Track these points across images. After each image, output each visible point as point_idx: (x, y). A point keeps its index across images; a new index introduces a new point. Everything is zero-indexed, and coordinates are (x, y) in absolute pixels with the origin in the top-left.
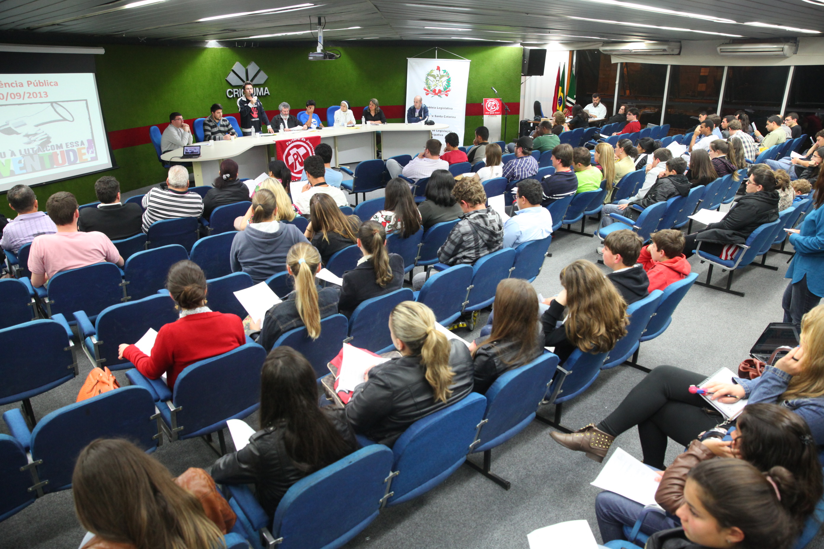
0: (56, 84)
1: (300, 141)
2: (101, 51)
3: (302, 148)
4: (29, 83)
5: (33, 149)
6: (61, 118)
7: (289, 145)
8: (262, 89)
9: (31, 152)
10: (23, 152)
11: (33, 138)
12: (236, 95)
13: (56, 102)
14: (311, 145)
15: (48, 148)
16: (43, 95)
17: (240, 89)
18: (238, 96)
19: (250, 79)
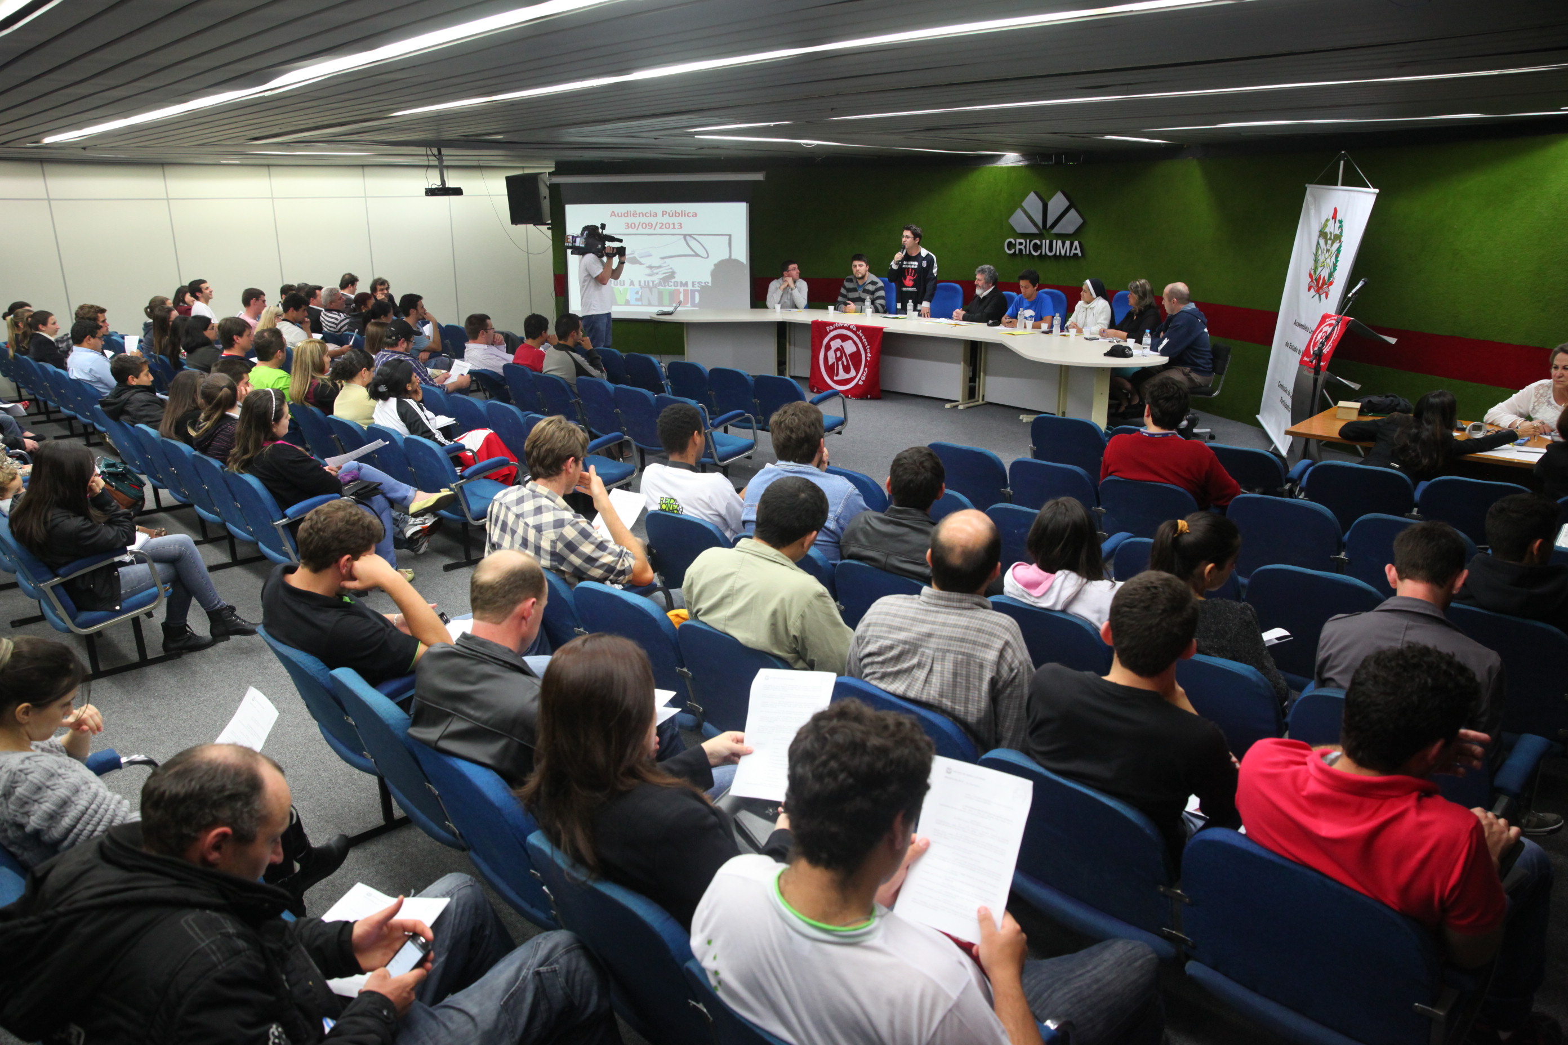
0: (695, 215)
1: (848, 328)
2: (759, 177)
3: (850, 342)
4: (664, 213)
5: (653, 282)
6: (693, 253)
7: (831, 331)
8: (1068, 243)
9: (651, 284)
10: (642, 284)
11: (656, 271)
12: (1020, 250)
13: (690, 235)
14: (864, 340)
15: (670, 284)
16: (676, 226)
17: (1028, 241)
18: (1024, 253)
19: (1049, 223)
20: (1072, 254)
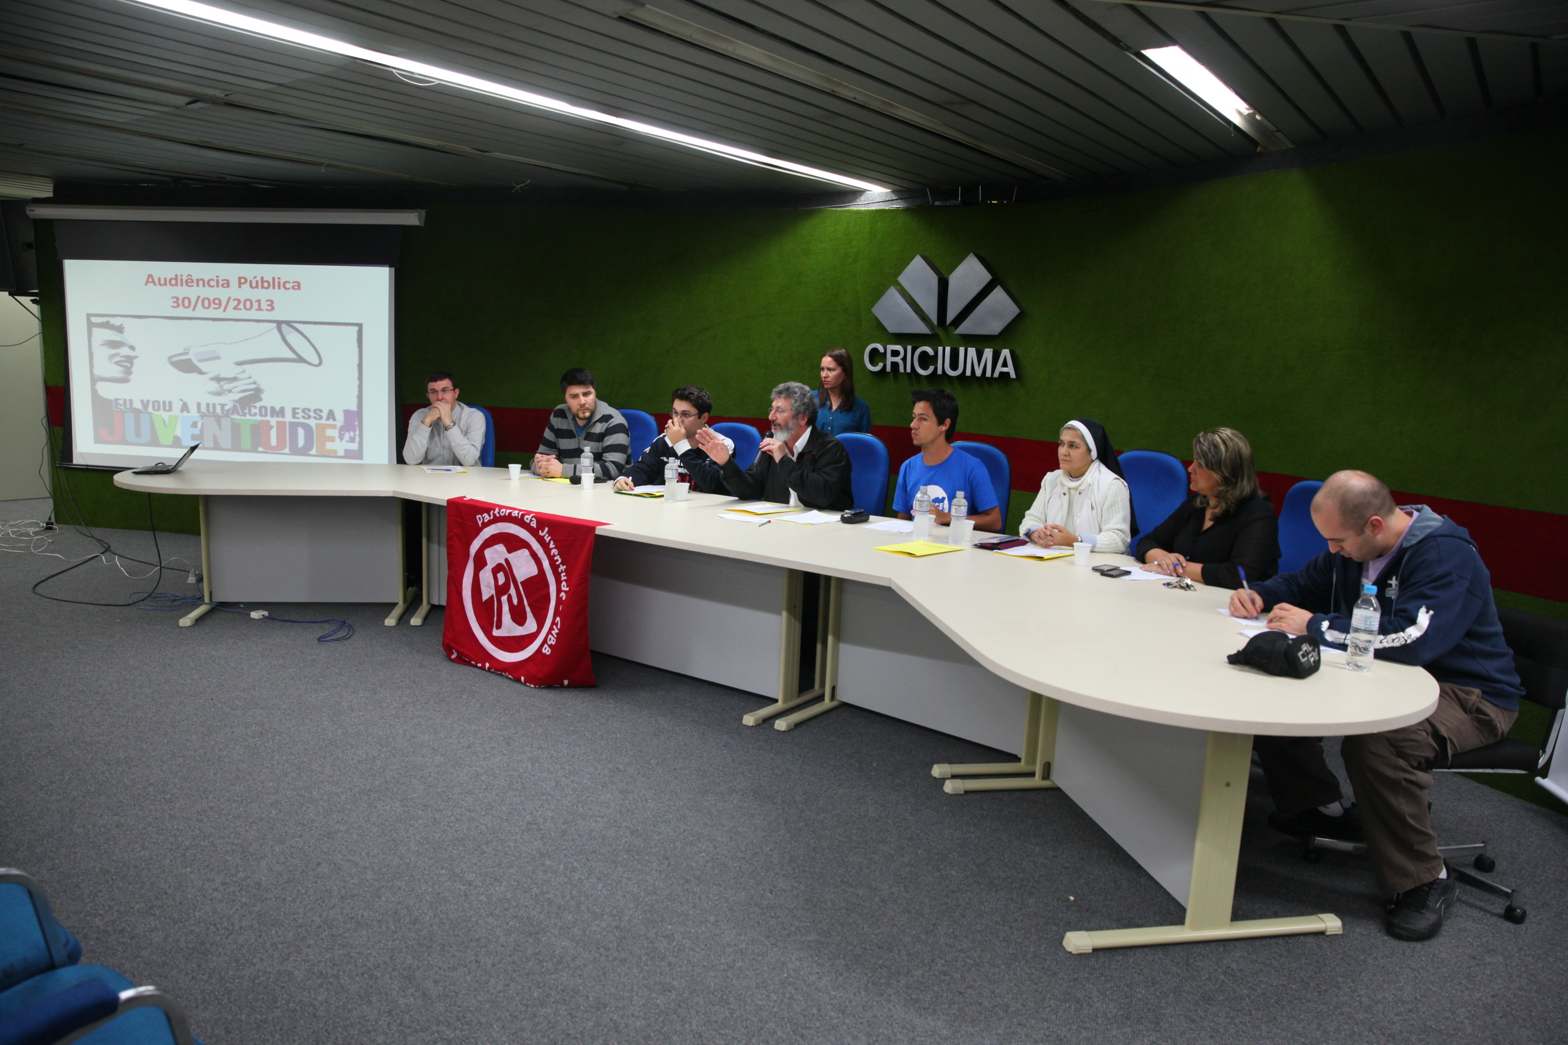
0: (298, 286)
1: (520, 522)
2: (411, 218)
4: (242, 281)
5: (223, 406)
6: (293, 356)
7: (486, 525)
8: (988, 353)
9: (219, 410)
10: (203, 409)
11: (227, 386)
12: (895, 365)
13: (288, 323)
15: (253, 411)
16: (264, 306)
17: (909, 348)
18: (902, 370)
19: (951, 314)
20: (996, 375)
